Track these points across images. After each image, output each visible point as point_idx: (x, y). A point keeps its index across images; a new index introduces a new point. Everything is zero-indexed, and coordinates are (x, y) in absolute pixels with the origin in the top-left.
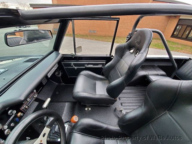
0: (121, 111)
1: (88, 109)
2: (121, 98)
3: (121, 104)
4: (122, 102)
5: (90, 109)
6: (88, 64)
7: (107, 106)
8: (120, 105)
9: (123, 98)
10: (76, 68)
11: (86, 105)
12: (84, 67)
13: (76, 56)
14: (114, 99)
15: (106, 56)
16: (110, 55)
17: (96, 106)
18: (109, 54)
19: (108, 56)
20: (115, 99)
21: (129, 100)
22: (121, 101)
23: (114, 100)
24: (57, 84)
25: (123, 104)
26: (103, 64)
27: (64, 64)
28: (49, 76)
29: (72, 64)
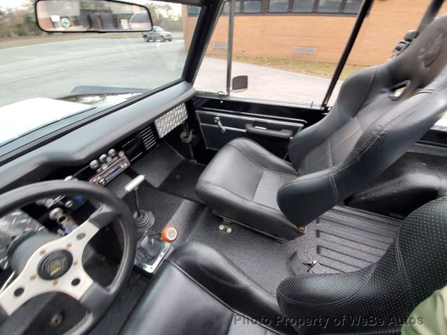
0: (310, 265)
1: (225, 230)
2: (321, 234)
3: (318, 249)
4: (323, 243)
5: (229, 230)
6: (255, 124)
7: (274, 239)
8: (314, 250)
9: (328, 236)
10: (224, 128)
11: (222, 219)
12: (244, 131)
13: (228, 99)
14: (295, 227)
15: (308, 107)
16: (323, 105)
17: (246, 228)
18: (321, 103)
19: (314, 108)
20: (298, 227)
21: (348, 247)
22: (319, 241)
23: (293, 229)
24: (183, 158)
25: (324, 252)
26: (295, 130)
27: (200, 114)
28: (162, 135)
29: (217, 118)
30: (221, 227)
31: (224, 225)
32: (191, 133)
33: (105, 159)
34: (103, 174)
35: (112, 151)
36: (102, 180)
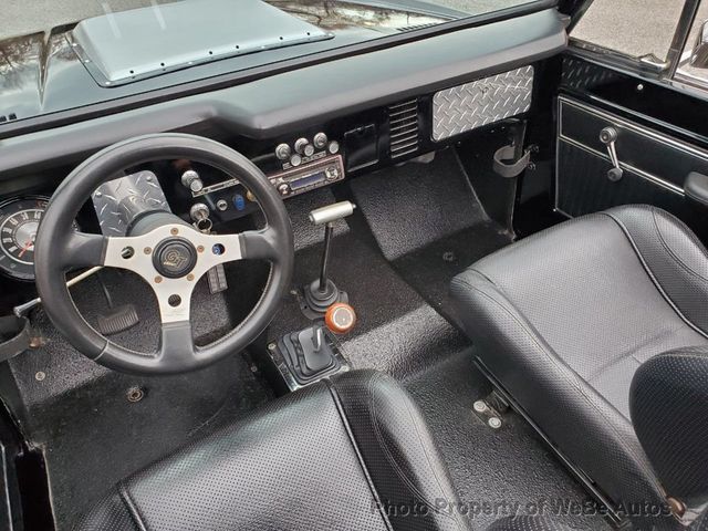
5: (495, 422)
10: (620, 167)
11: (491, 387)
12: (679, 190)
24: (485, 217)
27: (566, 108)
28: (439, 135)
29: (611, 132)
30: (480, 406)
31: (491, 405)
32: (527, 153)
33: (303, 147)
34: (290, 175)
35: (320, 136)
36: (284, 187)
